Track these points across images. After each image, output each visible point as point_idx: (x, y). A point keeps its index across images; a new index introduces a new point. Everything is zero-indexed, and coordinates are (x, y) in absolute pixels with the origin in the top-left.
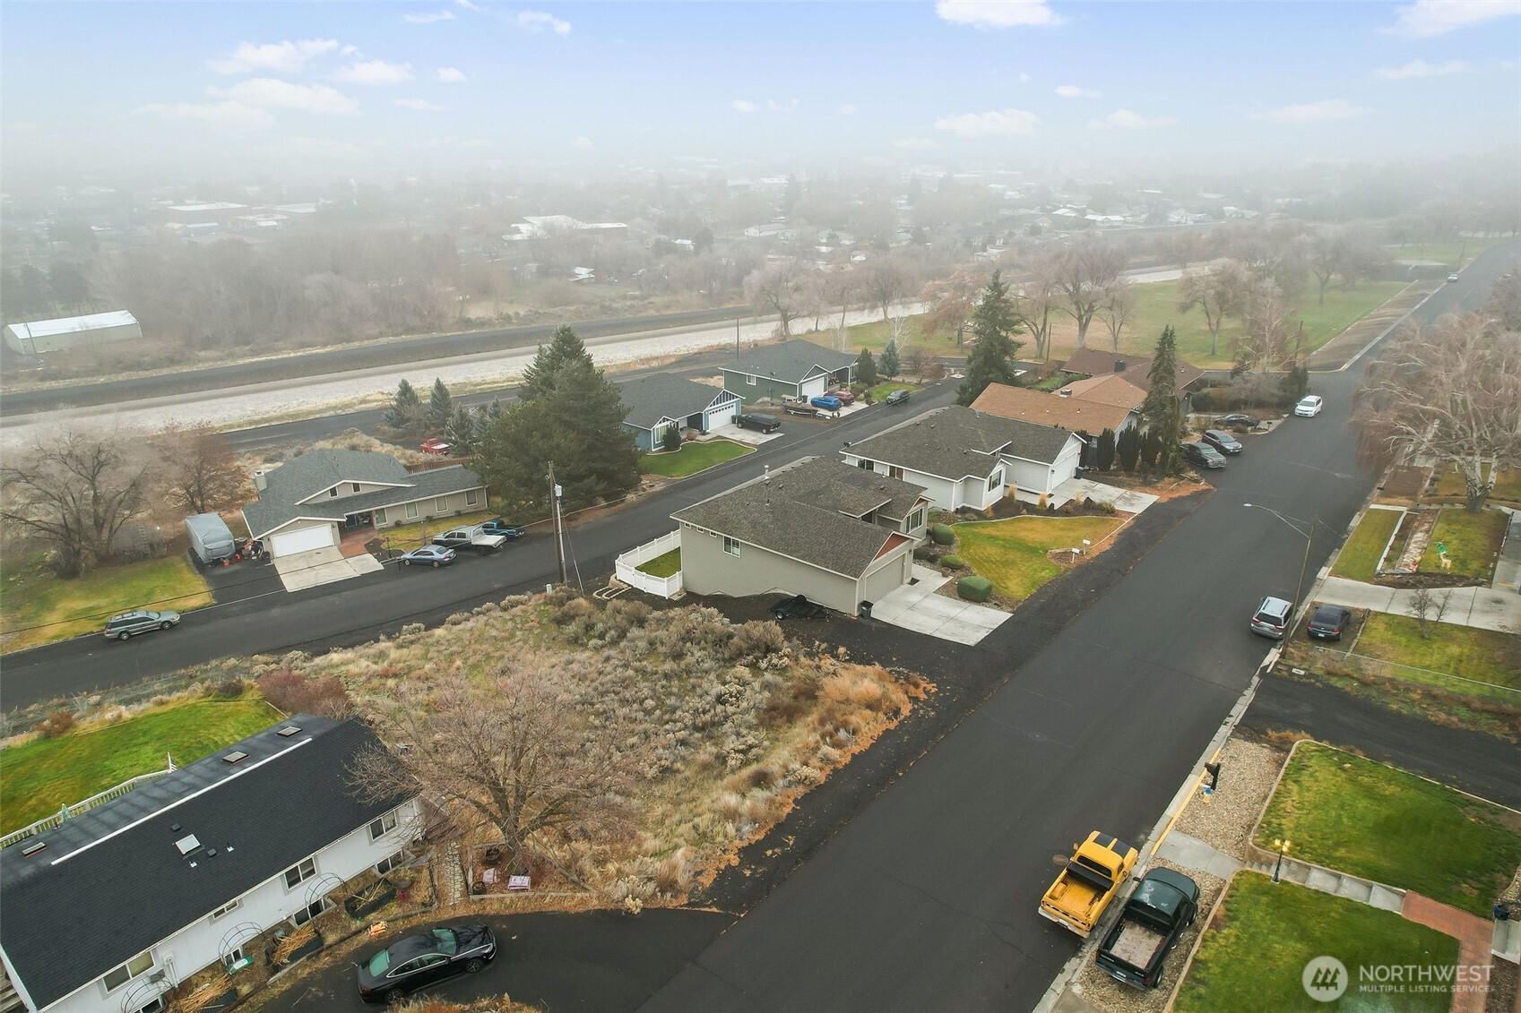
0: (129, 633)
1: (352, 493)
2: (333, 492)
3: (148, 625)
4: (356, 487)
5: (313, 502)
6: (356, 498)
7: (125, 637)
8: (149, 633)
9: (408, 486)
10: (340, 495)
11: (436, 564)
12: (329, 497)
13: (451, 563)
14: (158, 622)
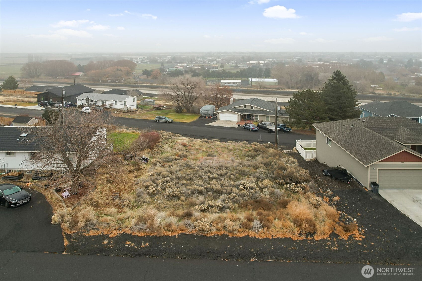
0: (159, 121)
1: (250, 108)
2: (245, 107)
3: (163, 120)
4: (252, 107)
5: (238, 108)
6: (251, 110)
7: (158, 121)
8: (163, 122)
9: (269, 111)
10: (247, 108)
11: (250, 130)
12: (243, 108)
13: (256, 131)
14: (166, 120)
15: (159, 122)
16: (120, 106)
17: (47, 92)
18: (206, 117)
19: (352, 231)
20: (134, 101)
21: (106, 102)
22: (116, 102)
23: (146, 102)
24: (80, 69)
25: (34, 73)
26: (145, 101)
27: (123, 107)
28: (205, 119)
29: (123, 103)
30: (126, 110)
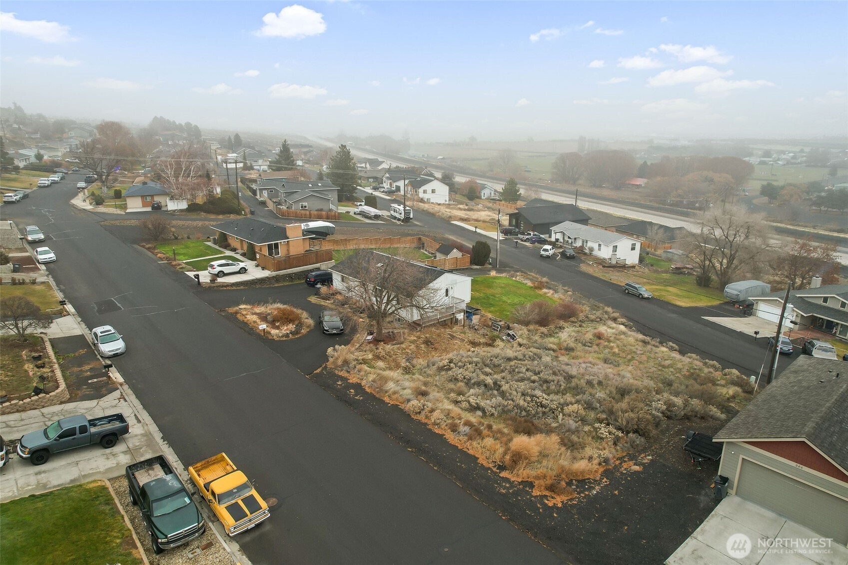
0: (628, 291)
3: (635, 292)
8: (634, 295)
14: (639, 291)
15: (628, 293)
16: (605, 253)
17: (517, 211)
18: (734, 305)
19: (555, 493)
20: (633, 249)
21: (587, 242)
22: (600, 245)
23: (670, 255)
24: (644, 171)
25: (571, 174)
26: (669, 252)
27: (609, 256)
28: (732, 309)
29: (611, 248)
30: (614, 262)
